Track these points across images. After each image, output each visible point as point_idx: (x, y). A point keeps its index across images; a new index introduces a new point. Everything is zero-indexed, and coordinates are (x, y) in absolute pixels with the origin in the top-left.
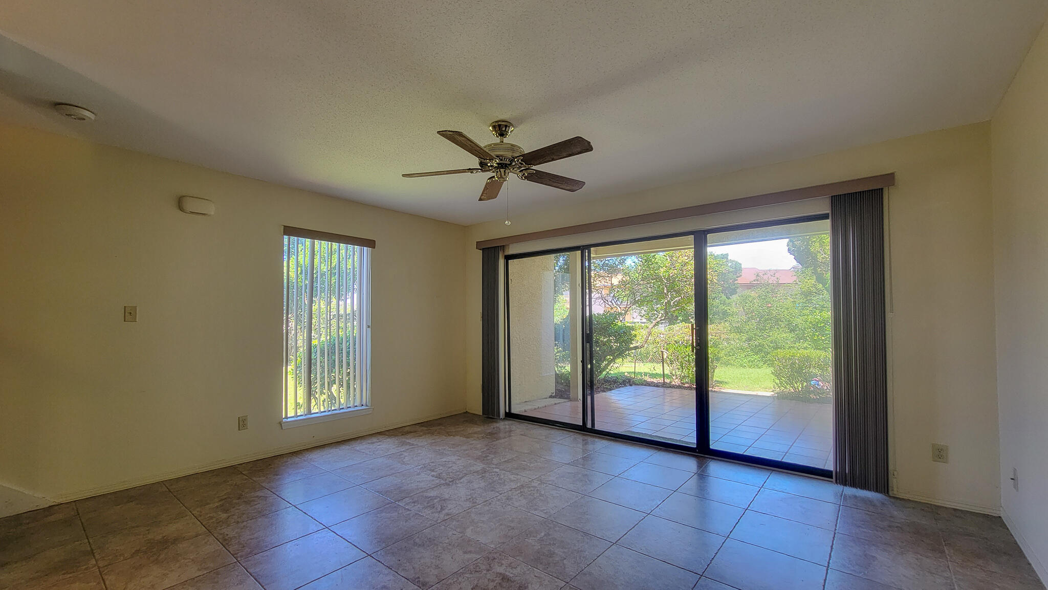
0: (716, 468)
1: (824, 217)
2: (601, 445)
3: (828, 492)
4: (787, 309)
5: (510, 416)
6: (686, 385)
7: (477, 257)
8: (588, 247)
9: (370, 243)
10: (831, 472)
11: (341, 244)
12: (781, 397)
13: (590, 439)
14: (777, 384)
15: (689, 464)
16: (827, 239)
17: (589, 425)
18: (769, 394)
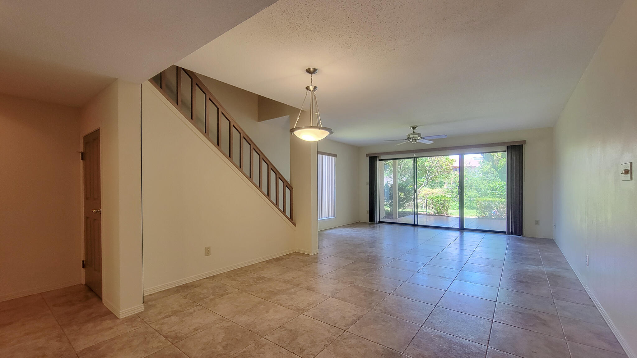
0: (466, 234)
1: (505, 151)
2: (420, 229)
3: (505, 237)
4: (476, 181)
5: (380, 222)
6: (437, 214)
7: (367, 160)
8: (416, 158)
9: (335, 156)
10: (506, 232)
11: (323, 156)
12: (479, 218)
13: (416, 229)
14: (478, 213)
15: (457, 234)
16: (505, 159)
17: (416, 223)
18: (475, 217)
